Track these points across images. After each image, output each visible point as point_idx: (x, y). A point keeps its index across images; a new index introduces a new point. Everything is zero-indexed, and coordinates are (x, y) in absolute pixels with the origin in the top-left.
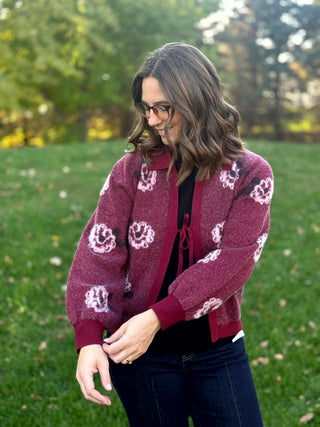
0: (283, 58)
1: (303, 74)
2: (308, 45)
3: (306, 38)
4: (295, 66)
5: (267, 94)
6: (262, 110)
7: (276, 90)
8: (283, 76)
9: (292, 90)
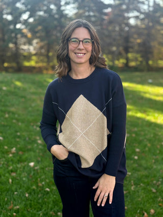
0: (18, 26)
1: (29, 35)
2: (31, 20)
3: (30, 17)
4: (25, 31)
5: (11, 45)
6: (9, 54)
7: (16, 43)
8: (19, 36)
9: (25, 44)
